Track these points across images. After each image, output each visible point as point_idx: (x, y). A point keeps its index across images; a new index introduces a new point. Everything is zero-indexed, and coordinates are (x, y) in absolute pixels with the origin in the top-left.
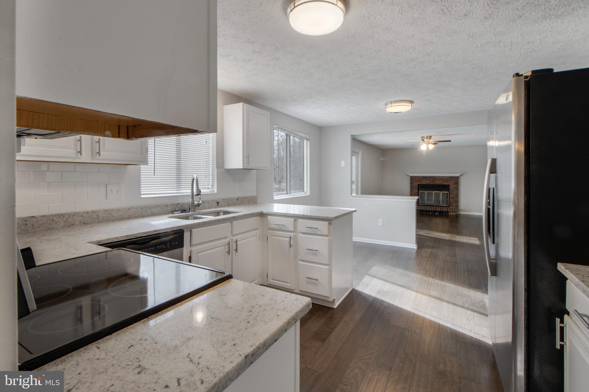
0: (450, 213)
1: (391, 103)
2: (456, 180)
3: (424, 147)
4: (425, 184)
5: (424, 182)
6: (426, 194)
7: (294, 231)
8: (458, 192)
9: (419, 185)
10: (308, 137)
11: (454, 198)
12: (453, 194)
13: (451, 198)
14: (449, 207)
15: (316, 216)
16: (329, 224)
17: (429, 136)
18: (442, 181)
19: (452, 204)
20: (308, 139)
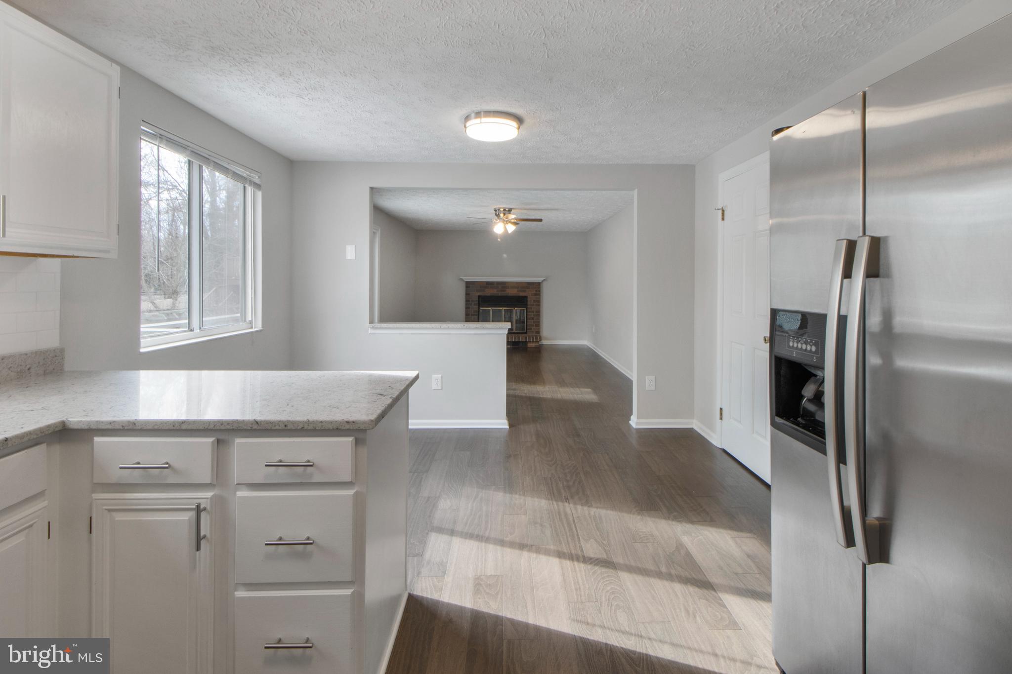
0: (529, 345)
1: (478, 114)
2: (536, 287)
3: (499, 229)
4: (489, 295)
5: (489, 292)
6: (491, 313)
7: (215, 483)
8: (539, 309)
9: (479, 296)
10: (257, 181)
11: (535, 319)
12: (533, 312)
13: (530, 319)
14: (526, 333)
15: (308, 422)
16: (358, 442)
17: (507, 208)
18: (516, 289)
19: (531, 329)
20: (257, 186)
